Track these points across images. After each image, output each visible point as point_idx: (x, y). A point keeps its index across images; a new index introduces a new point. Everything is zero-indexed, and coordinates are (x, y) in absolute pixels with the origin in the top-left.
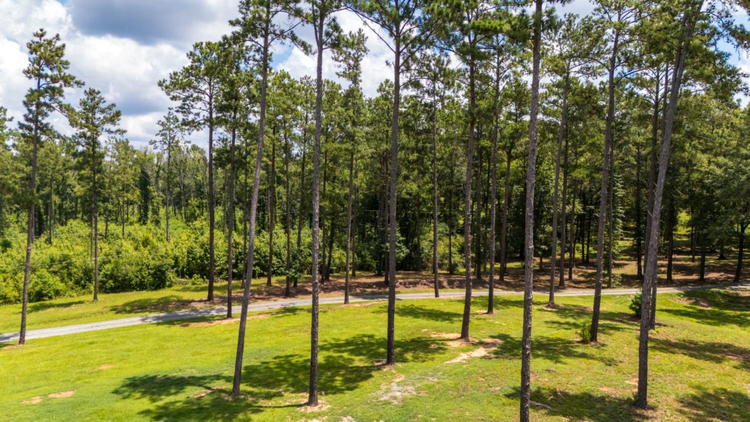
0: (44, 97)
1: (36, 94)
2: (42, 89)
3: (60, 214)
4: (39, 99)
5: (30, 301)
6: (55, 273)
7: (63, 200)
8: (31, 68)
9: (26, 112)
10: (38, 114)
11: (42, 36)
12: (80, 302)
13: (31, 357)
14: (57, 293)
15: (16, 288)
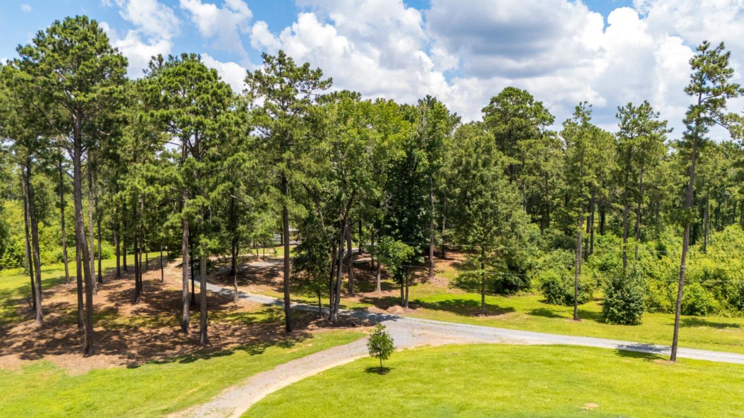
0: (705, 113)
1: (696, 110)
2: (703, 104)
3: (716, 218)
4: (699, 115)
5: (683, 314)
6: (709, 288)
7: (720, 203)
8: (692, 85)
9: (686, 129)
10: (698, 131)
11: (705, 48)
12: (735, 326)
13: (681, 379)
14: (710, 310)
15: (669, 297)
